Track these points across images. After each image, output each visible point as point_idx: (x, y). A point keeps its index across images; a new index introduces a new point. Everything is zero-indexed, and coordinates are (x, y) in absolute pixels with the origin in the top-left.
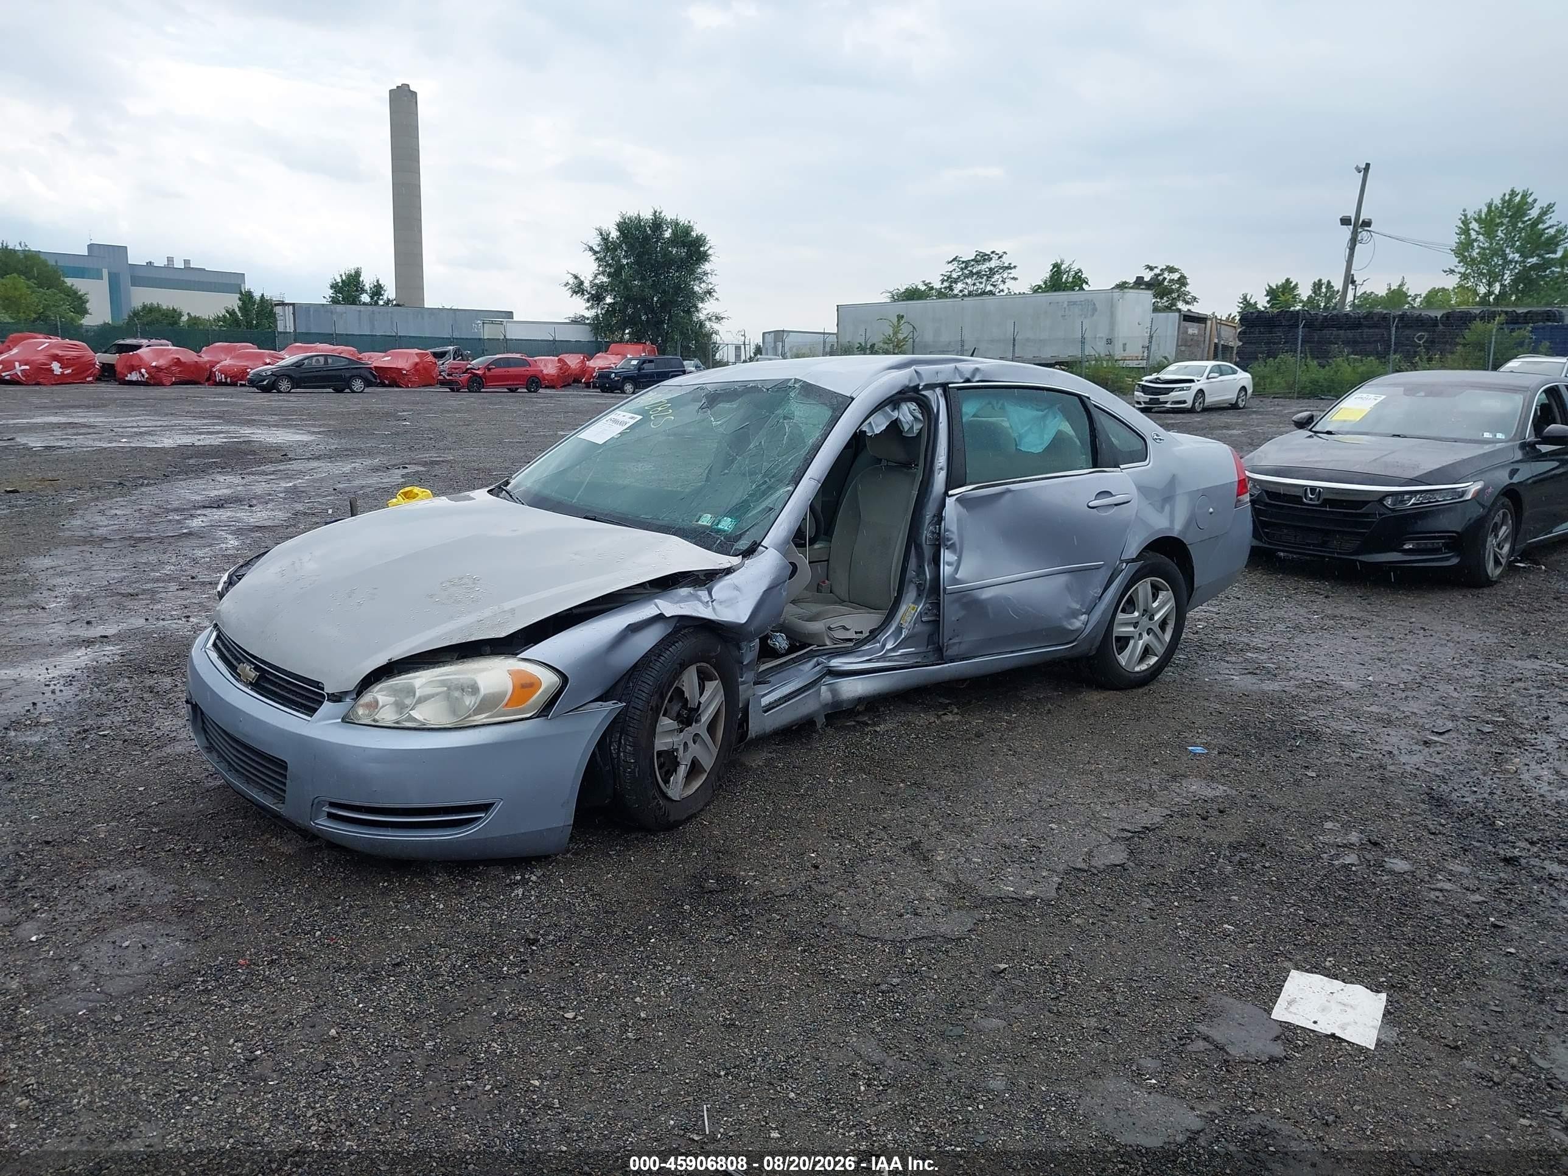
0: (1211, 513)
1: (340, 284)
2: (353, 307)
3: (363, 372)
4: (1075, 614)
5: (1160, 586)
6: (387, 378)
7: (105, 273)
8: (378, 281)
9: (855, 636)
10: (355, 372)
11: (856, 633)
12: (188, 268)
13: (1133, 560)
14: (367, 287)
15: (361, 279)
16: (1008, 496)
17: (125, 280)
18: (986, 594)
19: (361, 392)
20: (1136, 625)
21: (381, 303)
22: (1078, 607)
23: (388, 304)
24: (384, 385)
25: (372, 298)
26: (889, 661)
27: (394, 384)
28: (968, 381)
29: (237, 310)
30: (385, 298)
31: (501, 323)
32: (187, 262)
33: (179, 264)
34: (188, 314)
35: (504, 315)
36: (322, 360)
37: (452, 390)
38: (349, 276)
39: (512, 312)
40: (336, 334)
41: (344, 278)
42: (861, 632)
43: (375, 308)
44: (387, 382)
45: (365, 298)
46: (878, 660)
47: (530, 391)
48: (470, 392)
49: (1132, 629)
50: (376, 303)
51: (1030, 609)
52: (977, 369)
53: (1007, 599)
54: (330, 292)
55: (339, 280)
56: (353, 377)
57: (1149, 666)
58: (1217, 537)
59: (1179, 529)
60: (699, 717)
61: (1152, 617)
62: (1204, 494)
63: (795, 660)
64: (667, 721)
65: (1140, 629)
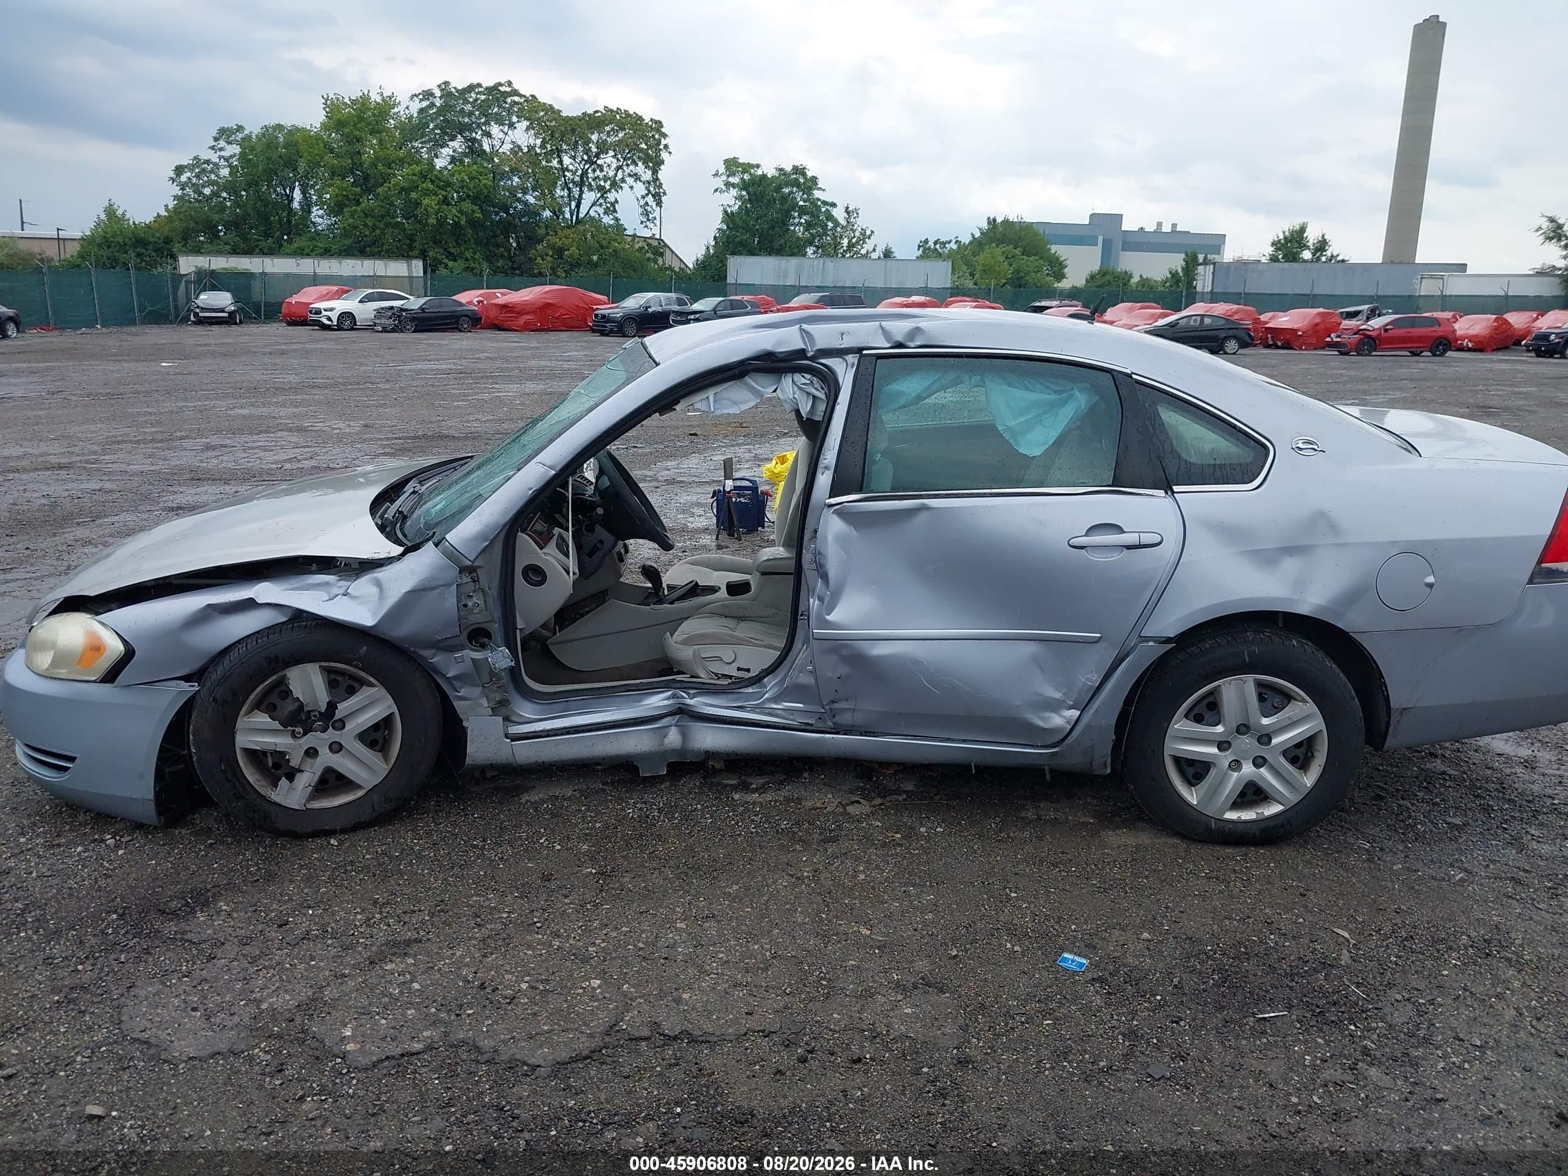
0: (1430, 586)
1: (1283, 241)
2: (1295, 265)
3: (1239, 333)
4: (1055, 706)
5: (1293, 694)
6: (1280, 340)
7: (1100, 239)
8: (1323, 236)
9: (735, 673)
10: (1231, 333)
11: (739, 669)
12: (1174, 231)
13: (1168, 640)
14: (1310, 244)
15: (1305, 235)
16: (923, 516)
17: (1117, 244)
18: (880, 650)
19: (1234, 354)
20: (1223, 745)
21: (1324, 259)
22: (1058, 695)
23: (1331, 260)
24: (1278, 347)
25: (1314, 254)
26: (770, 715)
27: (1287, 346)
28: (900, 345)
29: (1180, 270)
30: (1329, 253)
31: (1442, 278)
32: (1174, 226)
33: (1166, 229)
34: (1141, 276)
35: (1454, 268)
36: (1199, 318)
37: (1342, 353)
38: (1292, 233)
39: (1465, 265)
40: (1245, 294)
41: (1287, 233)
42: (748, 670)
43: (1317, 265)
44: (1280, 344)
45: (1307, 255)
46: (754, 709)
47: (1434, 355)
48: (1358, 355)
49: (1214, 750)
50: (1318, 259)
51: (960, 684)
52: (918, 330)
53: (916, 662)
54: (1270, 250)
55: (1281, 237)
56: (1227, 338)
57: (1261, 817)
58: (1460, 629)
59: (1319, 602)
60: (341, 725)
61: (1265, 738)
62: (1411, 550)
63: (637, 688)
64: (262, 719)
65: (1234, 754)
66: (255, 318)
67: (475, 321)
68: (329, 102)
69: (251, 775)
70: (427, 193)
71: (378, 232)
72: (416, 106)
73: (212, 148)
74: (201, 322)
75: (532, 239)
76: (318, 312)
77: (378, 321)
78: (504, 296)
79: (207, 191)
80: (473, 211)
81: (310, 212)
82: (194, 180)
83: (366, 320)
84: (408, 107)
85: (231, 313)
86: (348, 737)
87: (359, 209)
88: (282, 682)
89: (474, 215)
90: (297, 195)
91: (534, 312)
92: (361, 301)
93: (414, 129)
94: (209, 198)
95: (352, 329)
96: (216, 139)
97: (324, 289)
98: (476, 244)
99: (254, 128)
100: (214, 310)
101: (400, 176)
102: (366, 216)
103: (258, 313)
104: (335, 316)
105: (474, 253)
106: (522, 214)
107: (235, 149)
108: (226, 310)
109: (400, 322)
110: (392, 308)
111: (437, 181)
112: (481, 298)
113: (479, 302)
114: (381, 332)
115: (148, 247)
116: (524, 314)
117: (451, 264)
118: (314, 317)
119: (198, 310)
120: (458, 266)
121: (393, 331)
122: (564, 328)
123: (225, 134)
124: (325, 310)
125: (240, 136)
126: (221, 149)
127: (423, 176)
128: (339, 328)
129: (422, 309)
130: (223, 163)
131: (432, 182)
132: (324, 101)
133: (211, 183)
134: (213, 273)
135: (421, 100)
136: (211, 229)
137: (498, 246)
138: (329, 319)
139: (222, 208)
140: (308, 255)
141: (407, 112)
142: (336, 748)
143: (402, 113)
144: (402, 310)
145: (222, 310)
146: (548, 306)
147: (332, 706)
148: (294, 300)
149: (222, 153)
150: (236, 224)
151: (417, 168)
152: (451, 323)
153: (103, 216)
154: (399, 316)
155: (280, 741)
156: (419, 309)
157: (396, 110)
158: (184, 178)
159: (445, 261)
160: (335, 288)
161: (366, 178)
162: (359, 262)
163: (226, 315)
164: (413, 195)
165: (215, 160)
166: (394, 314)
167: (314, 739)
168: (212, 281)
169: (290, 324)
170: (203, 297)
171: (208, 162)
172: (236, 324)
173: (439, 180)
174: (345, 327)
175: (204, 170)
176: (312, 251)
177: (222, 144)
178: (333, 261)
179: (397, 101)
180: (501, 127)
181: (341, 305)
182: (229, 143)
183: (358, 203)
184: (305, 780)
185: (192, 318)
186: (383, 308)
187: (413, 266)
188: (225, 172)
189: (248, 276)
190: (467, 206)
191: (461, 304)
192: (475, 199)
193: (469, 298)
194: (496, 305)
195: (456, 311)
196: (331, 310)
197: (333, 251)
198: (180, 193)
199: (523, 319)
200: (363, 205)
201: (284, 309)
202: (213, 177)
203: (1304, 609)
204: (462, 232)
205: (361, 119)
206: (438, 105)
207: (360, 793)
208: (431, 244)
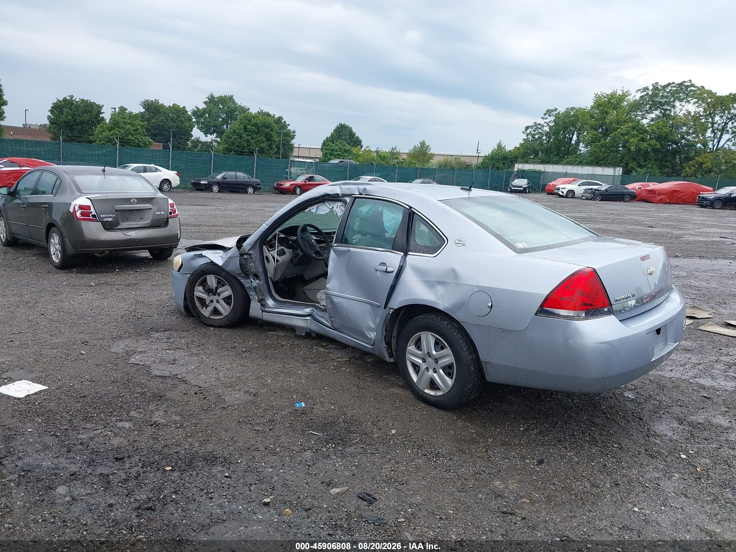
0: (490, 307)
4: (371, 329)
13: (395, 310)
16: (349, 253)
18: (336, 300)
20: (423, 360)
22: (372, 326)
28: (361, 194)
49: (420, 361)
51: (352, 316)
52: (365, 189)
53: (343, 306)
57: (436, 395)
58: (504, 330)
59: (446, 306)
60: (219, 295)
61: (436, 360)
62: (483, 290)
63: (304, 305)
64: (201, 288)
65: (427, 365)
66: (537, 191)
67: (633, 197)
68: (597, 96)
69: (197, 304)
70: (633, 136)
71: (606, 154)
72: (638, 96)
73: (542, 118)
74: (512, 192)
75: (688, 159)
76: (558, 189)
77: (584, 195)
78: (653, 186)
79: (537, 137)
80: (656, 145)
81: (579, 145)
82: (533, 132)
83: (580, 194)
84: (635, 96)
85: (525, 189)
86: (220, 298)
87: (599, 144)
88: (206, 279)
89: (656, 146)
90: (575, 138)
91: (666, 194)
92: (579, 185)
93: (637, 106)
94: (536, 140)
95: (572, 198)
96: (545, 114)
97: (566, 179)
98: (655, 160)
99: (562, 109)
100: (518, 187)
101: (624, 128)
102: (602, 147)
103: (539, 189)
104: (565, 192)
105: (653, 165)
106: (686, 145)
107: (553, 118)
108: (523, 187)
109: (594, 196)
110: (592, 189)
111: (640, 130)
112: (640, 187)
113: (639, 188)
114: (585, 200)
115: (507, 160)
116: (660, 195)
117: (639, 170)
118: (556, 191)
119: (512, 187)
120: (642, 171)
121: (590, 199)
122: (683, 203)
123: (549, 112)
124: (562, 188)
125: (555, 113)
126: (546, 119)
127: (633, 128)
128: (566, 197)
129: (606, 190)
130: (545, 124)
131: (637, 131)
132: (595, 96)
133: (539, 133)
134: (524, 171)
135: (642, 92)
136: (536, 153)
137: (667, 161)
138: (563, 192)
139: (541, 144)
140: (572, 164)
141: (634, 98)
142: (218, 302)
143: (631, 99)
144: (596, 190)
145: (521, 187)
146: (675, 191)
147: (217, 288)
148: (551, 184)
149: (546, 121)
150: (547, 151)
151: (630, 124)
152: (621, 198)
153: (496, 147)
154: (594, 193)
155: (204, 296)
156: (605, 190)
157: (628, 97)
158: (528, 131)
159: (637, 168)
160: (572, 179)
161: (607, 130)
162: (591, 168)
163: (522, 189)
164: (626, 137)
165: (542, 123)
166: (592, 192)
167: (212, 297)
168: (522, 174)
169: (548, 194)
170: (516, 181)
171: (540, 124)
172: (526, 193)
173: (641, 130)
174: (569, 197)
175: (537, 128)
176: (574, 162)
177: (547, 116)
178: (579, 167)
179: (630, 93)
180: (680, 103)
181: (569, 187)
182: (550, 116)
183: (599, 141)
184: (210, 309)
185: (509, 190)
186: (587, 189)
187: (617, 170)
188: (547, 129)
189: (540, 173)
190: (653, 142)
191: (627, 189)
192: (659, 138)
193: (634, 187)
194: (646, 190)
195: (624, 192)
196: (564, 188)
197: (584, 163)
198: (526, 138)
199: (659, 198)
200: (602, 142)
201: (547, 188)
202: (540, 131)
203: (441, 307)
204: (648, 155)
205: (609, 102)
206: (650, 94)
207: (223, 317)
208: (631, 160)
